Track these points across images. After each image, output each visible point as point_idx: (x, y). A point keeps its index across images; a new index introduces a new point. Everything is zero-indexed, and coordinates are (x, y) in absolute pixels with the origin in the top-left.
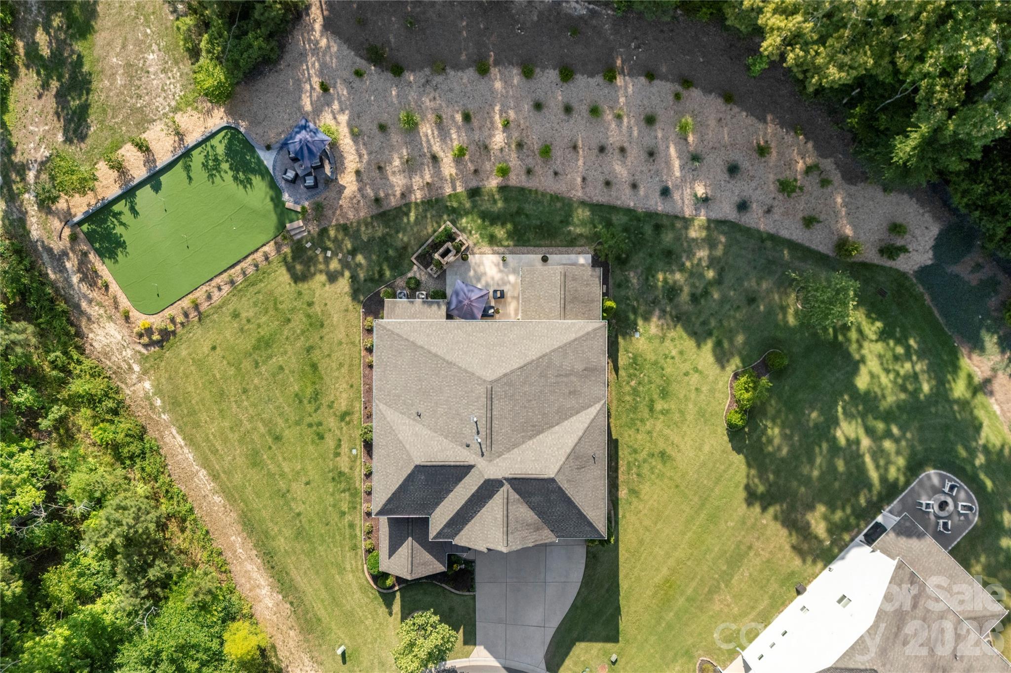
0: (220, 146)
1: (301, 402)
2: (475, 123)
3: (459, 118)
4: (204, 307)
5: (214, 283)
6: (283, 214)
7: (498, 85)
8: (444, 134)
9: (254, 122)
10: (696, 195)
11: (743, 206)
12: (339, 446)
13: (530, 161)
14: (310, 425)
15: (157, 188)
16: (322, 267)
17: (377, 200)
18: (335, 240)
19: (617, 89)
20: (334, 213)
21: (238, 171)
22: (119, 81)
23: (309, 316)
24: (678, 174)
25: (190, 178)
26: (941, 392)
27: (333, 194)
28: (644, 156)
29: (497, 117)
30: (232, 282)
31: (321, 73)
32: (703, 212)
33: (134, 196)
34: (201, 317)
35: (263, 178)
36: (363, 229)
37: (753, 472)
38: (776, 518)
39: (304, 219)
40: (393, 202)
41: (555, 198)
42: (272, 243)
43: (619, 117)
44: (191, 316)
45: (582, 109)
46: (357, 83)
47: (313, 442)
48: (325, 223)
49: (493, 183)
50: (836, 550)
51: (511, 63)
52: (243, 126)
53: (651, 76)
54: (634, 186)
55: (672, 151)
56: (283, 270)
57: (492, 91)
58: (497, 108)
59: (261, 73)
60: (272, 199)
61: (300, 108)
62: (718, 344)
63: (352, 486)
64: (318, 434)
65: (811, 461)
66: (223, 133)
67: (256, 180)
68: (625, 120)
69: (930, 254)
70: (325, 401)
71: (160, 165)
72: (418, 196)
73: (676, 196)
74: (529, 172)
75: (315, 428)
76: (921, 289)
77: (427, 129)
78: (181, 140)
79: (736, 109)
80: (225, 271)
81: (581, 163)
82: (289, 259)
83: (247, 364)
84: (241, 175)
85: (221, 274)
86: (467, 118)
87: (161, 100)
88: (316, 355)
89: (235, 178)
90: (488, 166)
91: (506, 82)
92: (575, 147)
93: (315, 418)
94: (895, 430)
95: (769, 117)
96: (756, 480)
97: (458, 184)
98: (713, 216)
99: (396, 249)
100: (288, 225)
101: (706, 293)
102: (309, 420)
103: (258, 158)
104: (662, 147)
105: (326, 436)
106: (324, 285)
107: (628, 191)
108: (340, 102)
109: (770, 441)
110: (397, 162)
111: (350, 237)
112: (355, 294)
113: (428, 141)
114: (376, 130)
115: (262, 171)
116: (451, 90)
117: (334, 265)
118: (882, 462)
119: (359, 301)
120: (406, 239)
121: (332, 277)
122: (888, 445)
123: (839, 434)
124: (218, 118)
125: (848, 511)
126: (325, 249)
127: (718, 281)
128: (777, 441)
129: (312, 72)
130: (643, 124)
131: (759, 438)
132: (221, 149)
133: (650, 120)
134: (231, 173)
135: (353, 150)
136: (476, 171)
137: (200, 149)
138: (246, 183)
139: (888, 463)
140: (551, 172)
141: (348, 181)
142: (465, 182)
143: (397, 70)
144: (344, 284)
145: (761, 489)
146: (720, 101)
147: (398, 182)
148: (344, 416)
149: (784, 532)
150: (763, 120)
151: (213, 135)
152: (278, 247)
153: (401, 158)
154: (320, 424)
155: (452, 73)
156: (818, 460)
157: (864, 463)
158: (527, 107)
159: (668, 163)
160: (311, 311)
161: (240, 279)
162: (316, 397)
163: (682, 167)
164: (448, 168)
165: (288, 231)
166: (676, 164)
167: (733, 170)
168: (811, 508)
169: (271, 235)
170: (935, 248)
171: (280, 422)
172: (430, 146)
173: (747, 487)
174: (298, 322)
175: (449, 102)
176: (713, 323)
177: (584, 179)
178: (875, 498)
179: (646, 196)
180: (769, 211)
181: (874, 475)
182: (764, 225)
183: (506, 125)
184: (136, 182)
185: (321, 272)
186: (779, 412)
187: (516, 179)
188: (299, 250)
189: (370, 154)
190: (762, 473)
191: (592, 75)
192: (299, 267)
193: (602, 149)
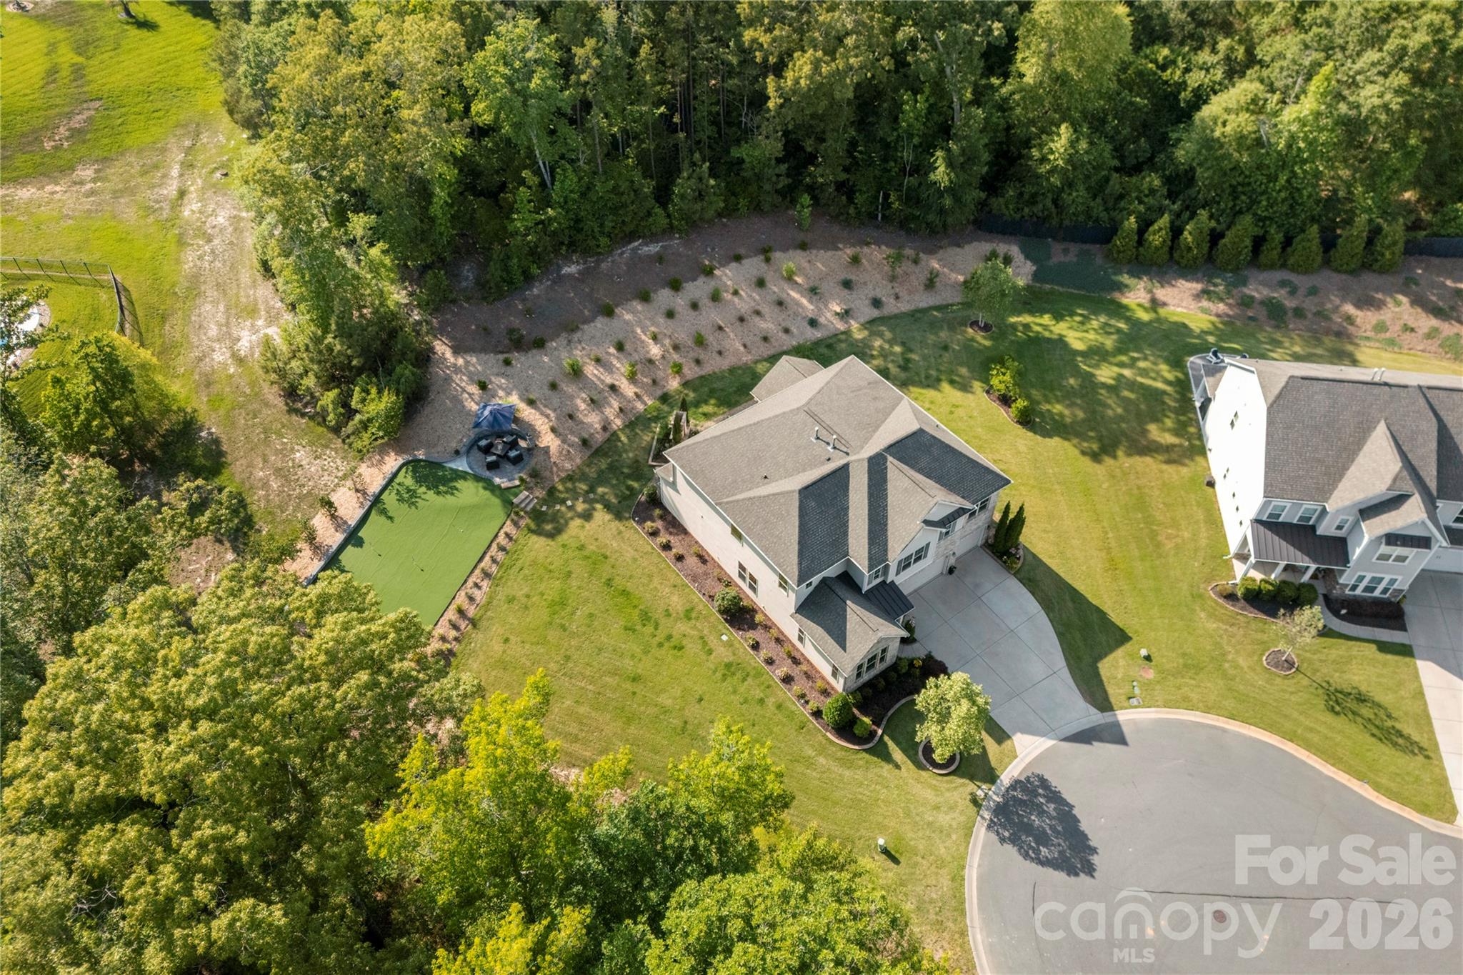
0: (407, 479)
1: (634, 631)
2: (627, 347)
3: (612, 350)
4: (471, 611)
5: (470, 583)
6: (505, 495)
7: (628, 317)
8: (609, 368)
9: (429, 446)
10: (837, 314)
11: (876, 303)
12: (705, 643)
13: (692, 354)
14: (660, 645)
15: (360, 543)
16: (570, 515)
17: (585, 442)
18: (567, 490)
19: (719, 278)
20: (551, 472)
21: (437, 487)
22: (274, 485)
23: (587, 558)
24: (811, 307)
25: (391, 518)
26: (1136, 324)
27: (542, 458)
28: (777, 309)
29: (643, 337)
30: (487, 575)
31: (471, 380)
32: (852, 322)
33: (339, 561)
34: (474, 623)
35: (465, 479)
36: (587, 470)
37: (1075, 441)
38: (1129, 455)
39: (527, 489)
40: (600, 438)
41: (732, 370)
42: (508, 522)
43: (736, 293)
44: (463, 627)
45: (705, 302)
46: (509, 370)
47: (676, 657)
48: (548, 485)
49: (674, 384)
50: (1197, 443)
51: (628, 300)
52: (421, 455)
53: (738, 258)
54: (787, 331)
55: (794, 294)
56: (534, 538)
57: (627, 323)
58: (639, 331)
59: (416, 412)
60: (485, 488)
61: (469, 413)
62: (952, 382)
63: (749, 669)
64: (675, 647)
65: (1106, 406)
66: (404, 470)
67: (460, 484)
68: (742, 293)
69: (1029, 263)
70: (658, 614)
71: (352, 523)
72: (618, 423)
73: (822, 320)
74: (698, 362)
75: (666, 645)
76: (1048, 287)
77: (591, 370)
78: (364, 493)
79: (814, 252)
80: (475, 567)
81: (732, 335)
82: (533, 526)
83: (553, 635)
84: (442, 488)
85: (472, 572)
86: (620, 347)
87: (326, 478)
88: (618, 581)
89: (438, 493)
90: (660, 374)
91: (634, 312)
92: (720, 328)
93: (661, 635)
94: (1136, 355)
95: (841, 246)
96: (1085, 444)
97: (646, 399)
98: (862, 320)
99: (629, 467)
100: (515, 501)
101: (907, 361)
102: (655, 641)
103: (451, 469)
104: (784, 296)
105: (684, 643)
106: (583, 527)
107: (784, 336)
108: (503, 389)
109: (1061, 415)
110: (583, 406)
111: (580, 480)
112: (618, 516)
113: (599, 379)
114: (548, 392)
115: (463, 476)
116: (593, 337)
117: (581, 507)
118: (1153, 375)
119: (627, 519)
120: (631, 455)
121: (587, 516)
122: (1142, 364)
123: (1103, 380)
124: (393, 462)
125: (1172, 416)
126: (563, 502)
127: (908, 349)
128: (1067, 412)
129: (463, 384)
130: (758, 289)
131: (1053, 419)
132: (409, 481)
133: (761, 283)
134: (431, 493)
135: (538, 416)
136: (654, 382)
137: (387, 492)
138: (452, 491)
139: (1158, 373)
140: (715, 355)
141: (548, 440)
142: (651, 395)
143: (540, 344)
144: (601, 516)
145: (1095, 447)
146: (799, 251)
147: (593, 420)
148: (688, 615)
149: (1148, 460)
150: (837, 249)
151: (395, 475)
152: (515, 524)
153: (584, 401)
154: (669, 637)
155: (586, 327)
156: (1110, 402)
157: (1142, 384)
158: (661, 320)
159: (798, 304)
160: (586, 553)
161: (494, 569)
162: (645, 617)
163: (811, 301)
164: (629, 390)
165: (517, 506)
166: (804, 301)
167: (847, 284)
168: (1145, 432)
169: (502, 516)
170: (1027, 257)
171: (628, 662)
172: (602, 382)
173: (1084, 453)
174: (578, 568)
175: (597, 345)
176: (933, 373)
177: (745, 346)
178: (1178, 396)
179: (802, 333)
180: (897, 297)
181: (1160, 385)
182: (904, 307)
183: (655, 338)
184: (335, 547)
185: (572, 518)
186: (1045, 396)
187: (690, 372)
188: (537, 516)
189: (555, 410)
190: (1081, 436)
191: (694, 279)
192: (549, 527)
193: (742, 319)
